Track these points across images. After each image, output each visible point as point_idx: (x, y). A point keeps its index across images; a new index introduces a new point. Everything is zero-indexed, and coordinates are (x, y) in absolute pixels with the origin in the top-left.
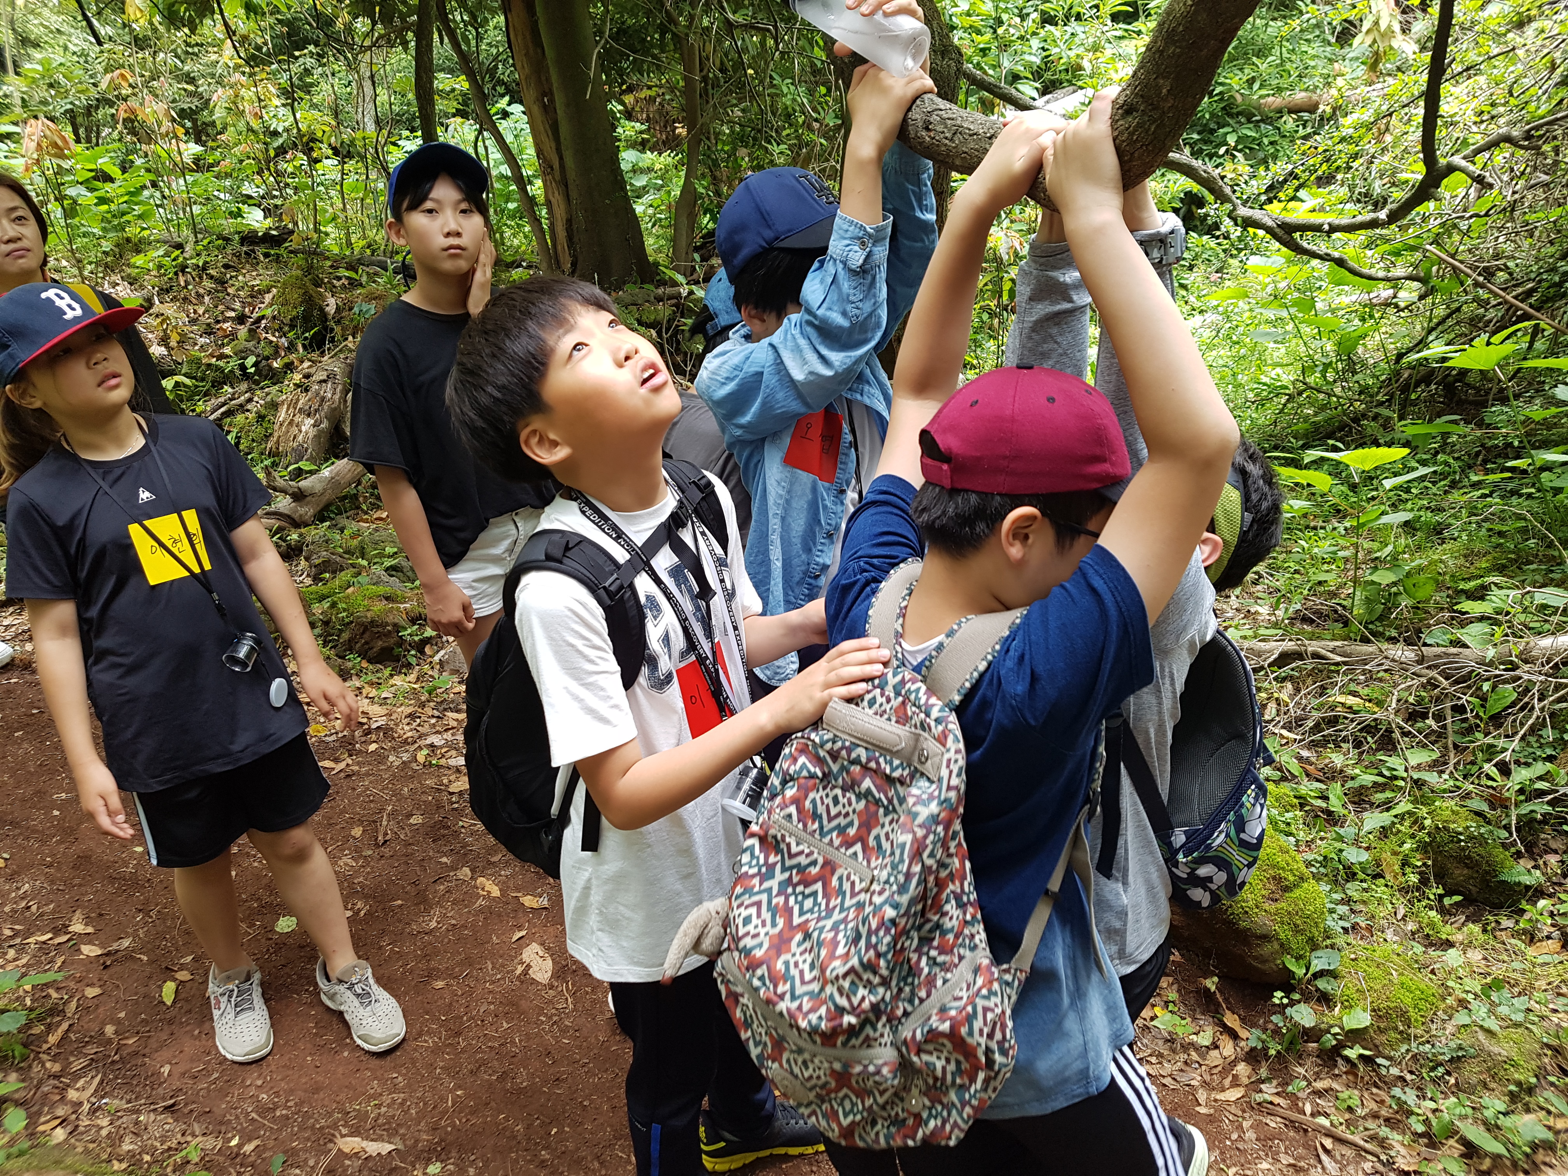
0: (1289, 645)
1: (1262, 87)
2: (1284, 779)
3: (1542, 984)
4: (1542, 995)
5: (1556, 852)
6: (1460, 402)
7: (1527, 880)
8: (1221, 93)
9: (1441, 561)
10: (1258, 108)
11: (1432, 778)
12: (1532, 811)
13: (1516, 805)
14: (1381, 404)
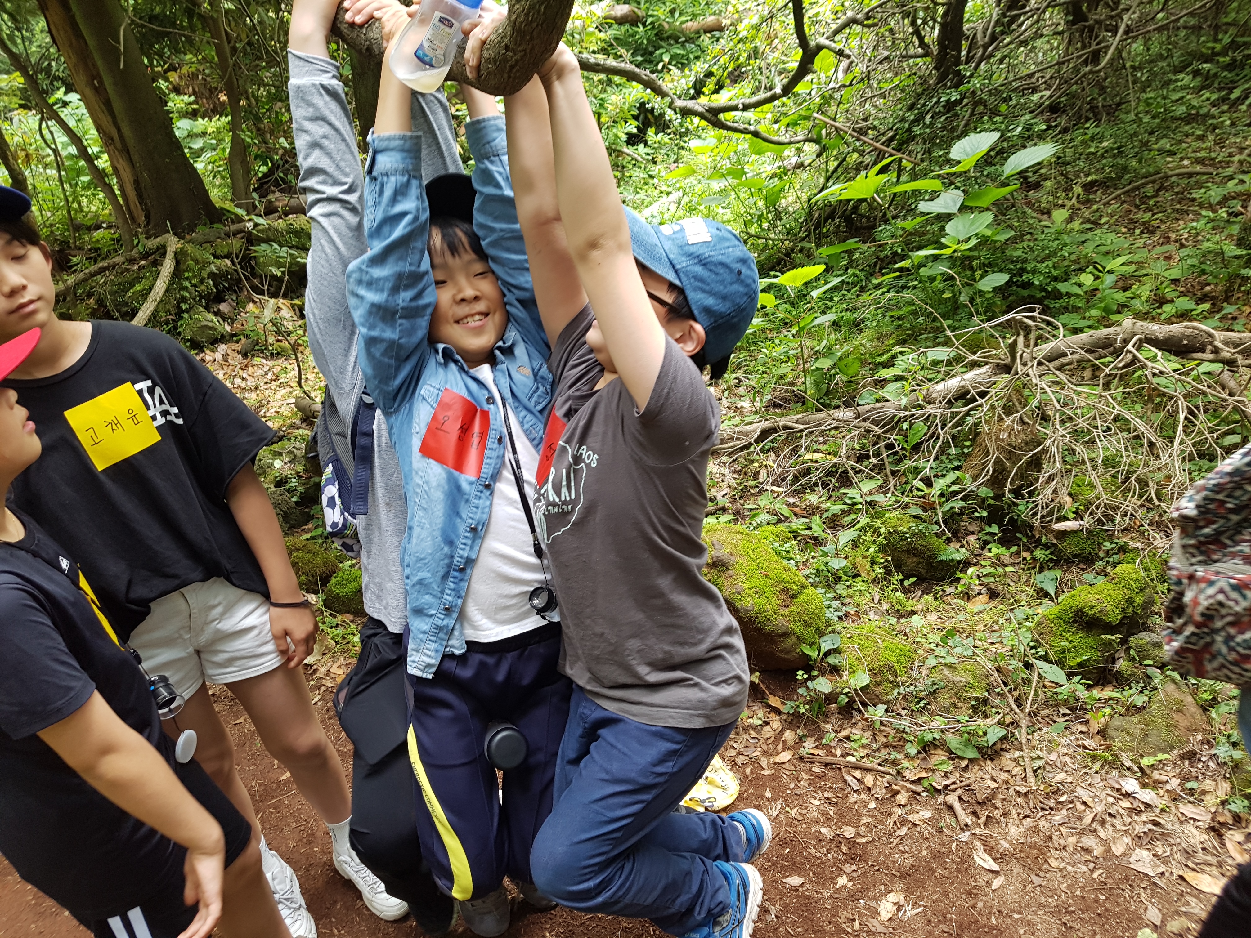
0: (766, 424)
1: (681, 14)
2: (780, 521)
3: (981, 627)
4: (982, 634)
5: (973, 533)
6: (858, 229)
7: (958, 557)
8: (652, 23)
9: (861, 345)
10: (682, 31)
11: (879, 498)
12: (952, 508)
13: (941, 506)
14: (803, 239)
